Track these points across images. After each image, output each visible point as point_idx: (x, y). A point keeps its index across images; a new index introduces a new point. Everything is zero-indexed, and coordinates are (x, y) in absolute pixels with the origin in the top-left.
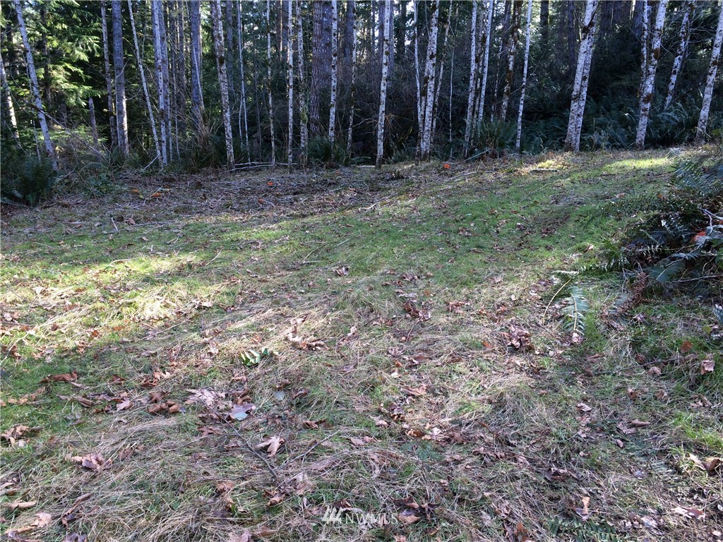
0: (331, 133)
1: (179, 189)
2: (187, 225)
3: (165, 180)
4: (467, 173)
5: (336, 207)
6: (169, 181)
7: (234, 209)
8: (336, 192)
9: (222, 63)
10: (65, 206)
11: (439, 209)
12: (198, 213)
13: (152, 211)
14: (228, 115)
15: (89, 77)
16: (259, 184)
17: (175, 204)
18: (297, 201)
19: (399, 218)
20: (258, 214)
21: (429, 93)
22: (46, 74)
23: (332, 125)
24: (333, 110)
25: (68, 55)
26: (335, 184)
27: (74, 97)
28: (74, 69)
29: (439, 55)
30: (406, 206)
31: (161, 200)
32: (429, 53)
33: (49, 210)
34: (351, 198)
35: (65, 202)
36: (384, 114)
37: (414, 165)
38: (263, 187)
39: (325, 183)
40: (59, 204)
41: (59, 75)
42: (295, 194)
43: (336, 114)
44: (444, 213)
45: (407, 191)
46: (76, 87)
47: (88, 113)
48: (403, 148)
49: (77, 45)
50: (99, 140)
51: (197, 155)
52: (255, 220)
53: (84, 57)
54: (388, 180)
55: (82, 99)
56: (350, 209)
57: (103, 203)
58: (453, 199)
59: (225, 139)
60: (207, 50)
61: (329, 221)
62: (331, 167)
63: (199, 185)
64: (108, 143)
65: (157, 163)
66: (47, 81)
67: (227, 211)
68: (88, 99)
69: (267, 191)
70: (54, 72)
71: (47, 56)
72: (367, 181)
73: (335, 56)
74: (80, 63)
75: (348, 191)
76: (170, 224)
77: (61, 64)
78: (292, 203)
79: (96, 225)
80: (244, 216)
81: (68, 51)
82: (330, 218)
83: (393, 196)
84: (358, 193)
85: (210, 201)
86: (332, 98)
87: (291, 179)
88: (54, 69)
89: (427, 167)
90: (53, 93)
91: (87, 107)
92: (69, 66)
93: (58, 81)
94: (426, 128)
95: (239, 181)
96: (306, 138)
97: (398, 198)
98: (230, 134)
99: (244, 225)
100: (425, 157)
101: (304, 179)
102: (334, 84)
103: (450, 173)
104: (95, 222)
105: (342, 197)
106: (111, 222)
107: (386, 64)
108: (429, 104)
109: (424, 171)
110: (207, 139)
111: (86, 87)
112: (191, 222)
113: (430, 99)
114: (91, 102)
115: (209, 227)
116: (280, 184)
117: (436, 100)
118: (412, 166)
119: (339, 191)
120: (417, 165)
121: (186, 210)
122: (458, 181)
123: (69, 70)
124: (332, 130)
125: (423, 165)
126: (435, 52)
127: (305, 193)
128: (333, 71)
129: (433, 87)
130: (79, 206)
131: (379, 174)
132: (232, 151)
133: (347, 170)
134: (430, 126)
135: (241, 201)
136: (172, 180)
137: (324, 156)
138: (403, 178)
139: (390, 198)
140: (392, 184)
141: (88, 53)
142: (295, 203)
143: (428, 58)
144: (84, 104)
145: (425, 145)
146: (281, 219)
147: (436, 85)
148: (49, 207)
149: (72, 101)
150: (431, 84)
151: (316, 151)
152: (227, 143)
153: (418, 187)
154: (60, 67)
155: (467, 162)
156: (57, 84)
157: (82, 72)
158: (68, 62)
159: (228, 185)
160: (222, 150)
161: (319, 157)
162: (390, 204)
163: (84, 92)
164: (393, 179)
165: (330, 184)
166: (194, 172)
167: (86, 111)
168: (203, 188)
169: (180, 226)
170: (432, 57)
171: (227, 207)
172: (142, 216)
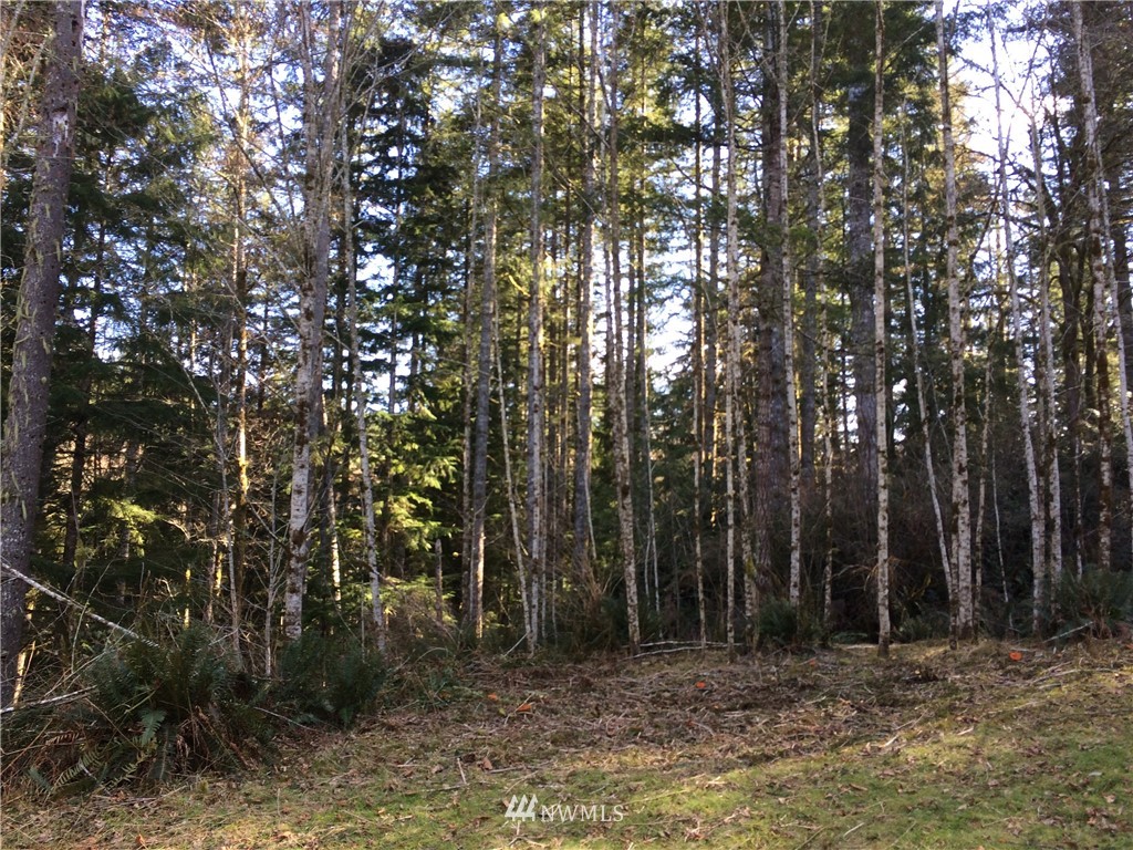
0: (795, 592)
1: (557, 691)
2: (573, 774)
3: (536, 674)
4: (1061, 671)
5: (822, 739)
6: (541, 678)
7: (645, 738)
8: (818, 705)
9: (625, 494)
10: (391, 728)
11: (1029, 756)
12: (589, 745)
13: (517, 739)
14: (632, 569)
15: (439, 509)
16: (681, 685)
17: (553, 725)
18: (751, 724)
19: (951, 773)
20: (688, 749)
21: (961, 527)
22: (386, 509)
23: (795, 578)
24: (796, 555)
25: (415, 481)
26: (814, 688)
27: (417, 538)
28: (420, 500)
29: (972, 468)
30: (959, 747)
31: (530, 717)
32: (955, 466)
33: (368, 735)
34: (846, 722)
35: (392, 721)
36: (886, 565)
37: (948, 648)
38: (689, 690)
39: (794, 685)
40: (383, 725)
41: (401, 510)
42: (745, 707)
43: (800, 561)
44: (1041, 766)
45: (952, 709)
46: (421, 525)
47: (433, 558)
48: (919, 613)
49: (428, 470)
50: (444, 597)
51: (583, 631)
52: (684, 765)
53: (436, 484)
54: (908, 682)
55: (427, 540)
56: (848, 745)
57: (444, 722)
58: (1053, 735)
59: (626, 605)
60: (597, 463)
61: (817, 775)
62: (799, 652)
63: (587, 686)
64: (455, 601)
65: (524, 646)
66: (385, 518)
67: (635, 743)
68: (435, 540)
69: (696, 698)
70: (396, 505)
71: (389, 486)
72: (869, 684)
73: (796, 473)
74: (429, 492)
75: (839, 705)
76: (546, 772)
77: (404, 494)
78: (743, 729)
79: (434, 770)
80: (663, 753)
81: (417, 477)
82: (818, 766)
83: (927, 720)
84: (859, 710)
85: (607, 719)
86: (794, 537)
87: (734, 676)
88: (396, 501)
89: (974, 654)
90: (391, 533)
91: (433, 550)
92: (414, 496)
93: (399, 518)
94: (963, 584)
95: (649, 677)
96: (755, 602)
97: (936, 724)
98: (635, 598)
99: (666, 776)
100: (967, 634)
101: (756, 676)
102: (795, 515)
103: (1025, 670)
104: (433, 764)
105: (830, 716)
106: (456, 766)
107: (884, 487)
108: (963, 544)
109: (972, 663)
110: (599, 604)
111: (433, 524)
112: (580, 765)
113: (965, 535)
114: (438, 544)
115: (608, 779)
116: (716, 686)
117: (978, 539)
118: (946, 652)
119: (823, 704)
120: (953, 648)
121: (569, 739)
122: (1047, 690)
123: (414, 502)
124: (795, 586)
125: (965, 651)
126: (964, 463)
127: (763, 706)
128: (793, 496)
129: (967, 517)
130: (411, 728)
131: (888, 668)
132: (637, 623)
133: (829, 658)
134: (969, 579)
135: (656, 720)
136: (545, 675)
137: (785, 633)
138: (936, 679)
139: (920, 724)
140: (919, 692)
141: (440, 479)
142: (749, 728)
143: (955, 474)
144: (428, 546)
145: (965, 613)
146: (730, 767)
147: (973, 515)
148: (369, 730)
149: (414, 543)
150: (965, 512)
151: (772, 623)
152: (630, 611)
153: (970, 701)
154: (404, 499)
155: (1051, 644)
156: (397, 522)
157: (430, 503)
158: (414, 491)
159: (632, 685)
160: (622, 624)
161: (778, 635)
162: (925, 737)
163: (431, 531)
164: (916, 680)
165: (803, 687)
166: (578, 661)
167: (430, 555)
168: (594, 690)
169: (561, 775)
170: (961, 470)
171: (633, 734)
172: (504, 753)
